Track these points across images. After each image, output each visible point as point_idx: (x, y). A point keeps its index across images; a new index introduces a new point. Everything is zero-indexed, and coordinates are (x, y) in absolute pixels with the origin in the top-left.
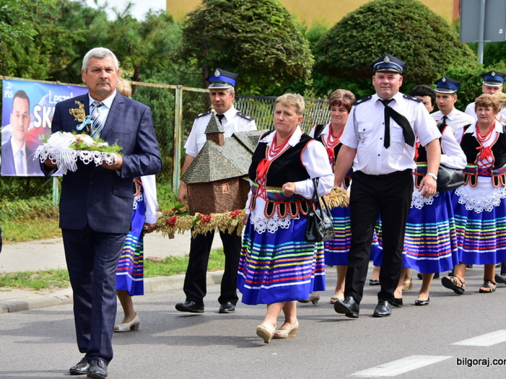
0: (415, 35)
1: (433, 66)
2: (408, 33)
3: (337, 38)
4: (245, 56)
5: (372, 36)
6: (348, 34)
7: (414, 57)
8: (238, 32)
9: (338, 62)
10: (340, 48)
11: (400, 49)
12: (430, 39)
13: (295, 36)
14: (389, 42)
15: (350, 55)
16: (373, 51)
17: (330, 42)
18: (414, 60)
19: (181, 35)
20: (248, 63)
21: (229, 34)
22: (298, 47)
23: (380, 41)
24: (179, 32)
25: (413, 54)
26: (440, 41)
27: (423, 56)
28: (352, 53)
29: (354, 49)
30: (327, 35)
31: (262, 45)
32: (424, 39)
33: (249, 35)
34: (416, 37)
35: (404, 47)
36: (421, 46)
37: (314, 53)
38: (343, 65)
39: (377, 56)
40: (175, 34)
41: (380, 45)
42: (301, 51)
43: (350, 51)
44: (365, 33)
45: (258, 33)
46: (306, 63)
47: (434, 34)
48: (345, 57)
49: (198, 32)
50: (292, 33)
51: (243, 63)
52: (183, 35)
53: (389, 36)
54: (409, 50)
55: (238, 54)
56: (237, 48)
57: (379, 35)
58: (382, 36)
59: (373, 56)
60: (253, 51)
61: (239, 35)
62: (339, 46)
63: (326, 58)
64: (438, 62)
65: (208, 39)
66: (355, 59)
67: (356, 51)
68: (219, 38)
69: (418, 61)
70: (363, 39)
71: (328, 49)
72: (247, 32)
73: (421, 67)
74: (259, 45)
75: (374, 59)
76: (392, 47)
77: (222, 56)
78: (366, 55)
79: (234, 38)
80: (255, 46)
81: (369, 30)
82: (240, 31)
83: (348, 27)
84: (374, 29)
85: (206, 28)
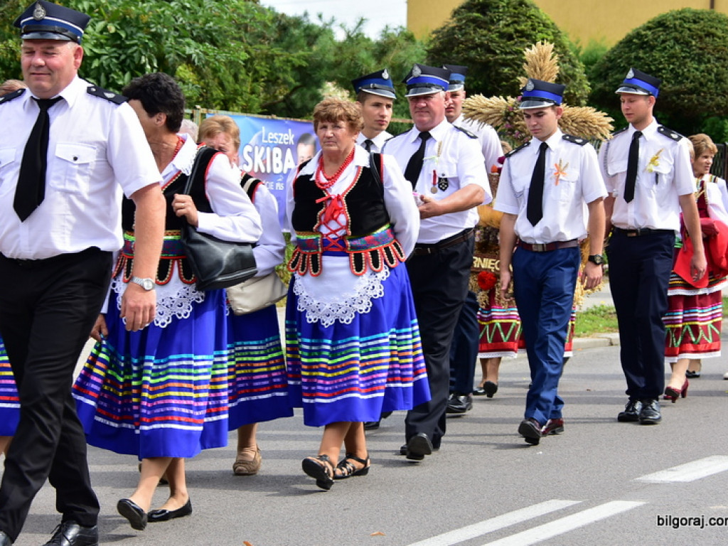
0: (717, 56)
2: (709, 53)
3: (619, 61)
4: (504, 83)
5: (663, 57)
6: (633, 55)
7: (716, 83)
8: (496, 54)
11: (698, 73)
13: (567, 59)
14: (685, 64)
16: (664, 76)
17: (610, 65)
18: (716, 88)
19: (425, 57)
21: (485, 56)
22: (570, 72)
23: (673, 64)
24: (422, 54)
25: (714, 81)
30: (607, 57)
33: (509, 57)
34: (718, 59)
35: (703, 71)
36: (724, 69)
37: (589, 79)
39: (669, 82)
40: (417, 56)
41: (673, 69)
42: (573, 77)
44: (654, 54)
45: (520, 55)
46: (580, 92)
49: (445, 54)
50: (563, 55)
51: (502, 92)
52: (428, 57)
53: (684, 58)
54: (710, 74)
55: (495, 80)
56: (493, 73)
57: (672, 56)
58: (676, 57)
60: (514, 76)
61: (497, 57)
62: (621, 70)
63: (605, 85)
68: (472, 61)
69: (721, 89)
70: (651, 61)
71: (607, 74)
72: (506, 53)
73: (725, 97)
74: (521, 69)
75: (665, 86)
76: (689, 71)
77: (475, 83)
79: (490, 61)
80: (517, 71)
81: (659, 51)
82: (498, 52)
83: (633, 47)
84: (665, 48)
85: (456, 48)
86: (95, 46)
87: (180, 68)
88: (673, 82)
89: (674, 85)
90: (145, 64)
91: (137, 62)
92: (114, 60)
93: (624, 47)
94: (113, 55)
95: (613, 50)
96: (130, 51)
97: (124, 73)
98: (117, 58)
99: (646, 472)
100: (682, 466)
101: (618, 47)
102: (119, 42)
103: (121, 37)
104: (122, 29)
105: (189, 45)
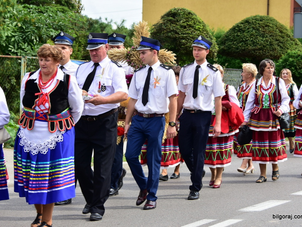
0: (270, 34)
1: (280, 50)
2: (267, 33)
3: (230, 37)
4: (183, 46)
5: (248, 35)
6: (236, 34)
7: (270, 46)
8: (179, 34)
9: (231, 49)
10: (231, 42)
11: (262, 42)
12: (278, 36)
13: (208, 36)
14: (257, 38)
15: (237, 45)
16: (249, 43)
17: (226, 38)
18: (270, 48)
20: (184, 50)
21: (174, 35)
23: (252, 38)
25: (269, 45)
26: (283, 37)
27: (275, 45)
28: (238, 44)
29: (239, 42)
30: (225, 35)
31: (191, 40)
32: (275, 36)
33: (185, 35)
34: (271, 36)
35: (264, 41)
36: (273, 40)
37: (218, 45)
38: (233, 51)
39: (250, 45)
41: (252, 40)
43: (237, 43)
44: (244, 34)
45: (189, 35)
46: (214, 50)
47: (280, 34)
48: (234, 46)
49: (158, 34)
50: (207, 34)
51: (182, 50)
53: (257, 35)
54: (267, 42)
55: (179, 45)
56: (178, 42)
57: (252, 35)
58: (254, 35)
59: (249, 46)
60: (187, 43)
61: (180, 36)
62: (231, 41)
63: (224, 47)
64: (282, 49)
65: (163, 38)
66: (239, 47)
67: (240, 43)
68: (169, 37)
69: (272, 48)
70: (243, 37)
71: (225, 42)
72: (183, 34)
73: (273, 51)
74: (190, 41)
75: (249, 47)
76: (259, 41)
77: (171, 46)
78: (245, 45)
79: (177, 37)
80: (188, 41)
81: (247, 32)
82: (180, 33)
83: (236, 31)
84: (249, 31)
85: (163, 32)
86: (13, 32)
87: (48, 41)
88: (252, 45)
89: (252, 47)
90: (33, 39)
91: (30, 39)
92: (21, 38)
93: (232, 31)
94: (20, 36)
95: (228, 32)
96: (27, 34)
97: (25, 43)
98: (22, 37)
99: (243, 207)
100: (257, 205)
101: (229, 31)
102: (22, 30)
103: (23, 28)
104: (24, 25)
105: (52, 31)
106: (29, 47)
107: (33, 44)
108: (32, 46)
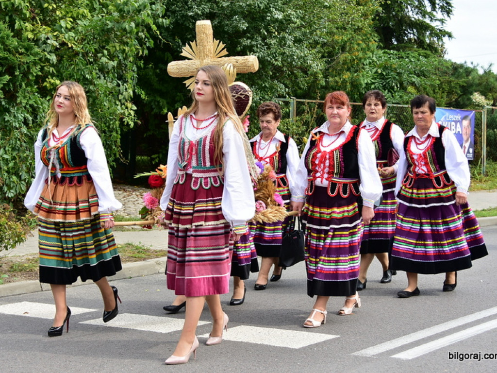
86: (372, 79)
87: (409, 87)
90: (394, 86)
91: (391, 85)
94: (380, 83)
96: (388, 81)
97: (385, 90)
98: (382, 84)
102: (382, 77)
103: (383, 74)
104: (384, 71)
105: (414, 77)
106: (390, 94)
107: (394, 91)
108: (392, 93)
